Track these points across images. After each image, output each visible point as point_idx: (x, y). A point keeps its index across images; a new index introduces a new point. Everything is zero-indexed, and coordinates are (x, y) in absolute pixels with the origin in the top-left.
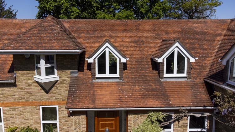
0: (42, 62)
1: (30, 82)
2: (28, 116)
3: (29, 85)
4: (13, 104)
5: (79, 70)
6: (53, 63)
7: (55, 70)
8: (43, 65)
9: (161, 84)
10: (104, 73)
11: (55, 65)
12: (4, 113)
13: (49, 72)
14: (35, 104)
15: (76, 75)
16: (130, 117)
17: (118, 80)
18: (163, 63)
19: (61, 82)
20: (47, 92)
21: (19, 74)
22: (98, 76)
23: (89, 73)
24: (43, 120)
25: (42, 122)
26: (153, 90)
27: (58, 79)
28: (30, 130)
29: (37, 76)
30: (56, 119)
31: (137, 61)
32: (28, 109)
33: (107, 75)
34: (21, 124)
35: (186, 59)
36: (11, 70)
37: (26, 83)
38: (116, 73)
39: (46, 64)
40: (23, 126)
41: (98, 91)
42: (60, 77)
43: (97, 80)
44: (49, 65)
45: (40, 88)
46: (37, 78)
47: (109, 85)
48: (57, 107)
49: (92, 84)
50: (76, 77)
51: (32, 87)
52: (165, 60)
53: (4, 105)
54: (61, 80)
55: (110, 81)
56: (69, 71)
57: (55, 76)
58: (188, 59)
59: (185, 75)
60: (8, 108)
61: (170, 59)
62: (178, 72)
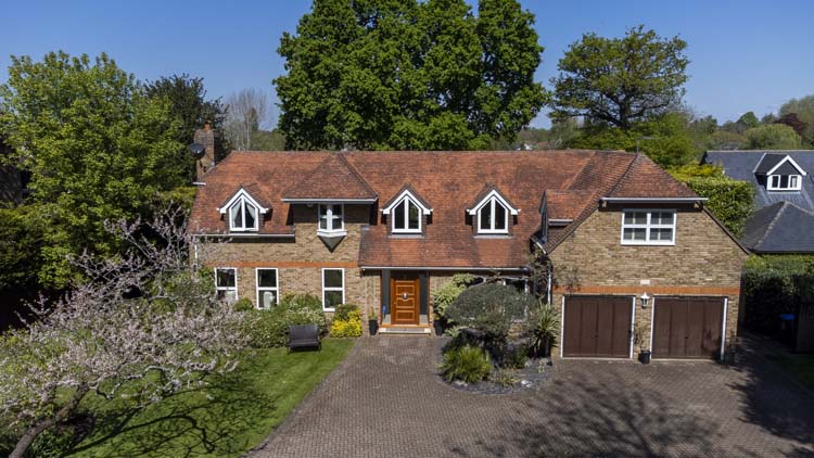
0: (329, 212)
1: (311, 237)
2: (307, 280)
3: (311, 241)
4: (291, 264)
6: (341, 214)
7: (343, 224)
8: (330, 216)
9: (473, 241)
10: (403, 227)
11: (342, 217)
12: (279, 276)
13: (336, 224)
14: (317, 265)
15: (367, 229)
16: (433, 280)
17: (420, 237)
18: (476, 216)
19: (349, 238)
20: (332, 250)
21: (299, 227)
22: (394, 230)
23: (384, 227)
24: (326, 286)
25: (324, 289)
26: (462, 249)
27: (345, 234)
28: (310, 297)
29: (320, 230)
30: (341, 286)
31: (447, 212)
32: (308, 271)
33: (406, 229)
34: (299, 289)
35: (507, 211)
36: (290, 222)
37: (307, 238)
38: (417, 227)
39: (333, 215)
40: (301, 292)
41: (395, 249)
42: (347, 232)
43: (394, 236)
44: (336, 217)
45: (323, 245)
46: (321, 232)
47: (409, 242)
48: (343, 270)
49: (388, 241)
50: (368, 232)
51: (314, 244)
52: (480, 211)
53: (280, 265)
54: (350, 235)
55: (410, 237)
56: (359, 225)
57: (341, 232)
58: (510, 211)
59: (506, 231)
60: (285, 269)
61: (486, 210)
62: (497, 227)
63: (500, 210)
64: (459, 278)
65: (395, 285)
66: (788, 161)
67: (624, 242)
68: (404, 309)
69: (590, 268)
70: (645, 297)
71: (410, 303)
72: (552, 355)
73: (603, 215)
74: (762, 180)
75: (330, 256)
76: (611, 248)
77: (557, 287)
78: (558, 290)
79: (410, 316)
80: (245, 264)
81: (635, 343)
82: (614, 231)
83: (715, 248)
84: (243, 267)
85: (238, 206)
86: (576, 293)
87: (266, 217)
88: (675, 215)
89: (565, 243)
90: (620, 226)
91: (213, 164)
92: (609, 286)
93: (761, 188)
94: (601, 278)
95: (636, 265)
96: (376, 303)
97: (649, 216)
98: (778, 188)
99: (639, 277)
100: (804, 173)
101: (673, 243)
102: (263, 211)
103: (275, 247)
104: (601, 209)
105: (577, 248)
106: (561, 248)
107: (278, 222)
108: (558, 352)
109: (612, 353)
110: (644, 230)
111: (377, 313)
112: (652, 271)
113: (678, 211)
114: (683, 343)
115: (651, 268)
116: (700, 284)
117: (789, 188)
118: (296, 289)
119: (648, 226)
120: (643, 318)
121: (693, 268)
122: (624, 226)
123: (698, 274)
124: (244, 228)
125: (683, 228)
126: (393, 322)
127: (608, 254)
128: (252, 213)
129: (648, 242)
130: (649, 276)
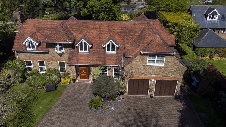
2: (54, 64)
4: (48, 60)
5: (72, 48)
6: (62, 45)
7: (63, 48)
8: (58, 47)
9: (105, 55)
11: (63, 46)
12: (45, 63)
13: (61, 49)
14: (57, 60)
15: (71, 50)
16: (91, 67)
17: (88, 53)
20: (61, 56)
21: (49, 49)
22: (80, 51)
23: (76, 50)
24: (60, 66)
25: (60, 67)
26: (101, 58)
28: (55, 69)
29: (56, 50)
31: (97, 44)
32: (54, 62)
34: (52, 67)
36: (47, 47)
37: (52, 52)
39: (59, 46)
40: (52, 68)
41: (80, 58)
47: (84, 55)
48: (65, 62)
49: (78, 54)
50: (71, 51)
51: (54, 54)
52: (107, 46)
53: (45, 60)
54: (66, 52)
55: (85, 53)
56: (68, 49)
57: (63, 51)
58: (116, 46)
59: (115, 52)
60: (46, 61)
61: (109, 46)
62: (112, 51)
63: (113, 46)
64: (100, 67)
65: (80, 68)
66: (215, 11)
67: (147, 64)
68: (84, 75)
69: (136, 72)
70: (153, 80)
71: (85, 73)
72: (125, 94)
73: (142, 56)
74: (206, 17)
75: (61, 58)
76: (143, 66)
77: (126, 77)
78: (127, 77)
79: (85, 77)
80: (33, 59)
81: (149, 92)
82: (145, 61)
83: (176, 67)
84: (33, 60)
85: (28, 42)
86: (132, 78)
87: (38, 46)
88: (165, 57)
89: (129, 64)
90: (147, 60)
91: (21, 24)
92: (142, 77)
93: (205, 19)
94: (140, 75)
95: (151, 71)
96: (75, 74)
97: (156, 57)
98: (210, 19)
99: (152, 74)
100: (219, 15)
101: (163, 65)
102: (37, 44)
103: (42, 55)
104: (141, 54)
105: (133, 66)
106: (128, 66)
107: (43, 47)
108: (126, 94)
109: (142, 94)
110: (155, 61)
111: (75, 76)
112: (156, 73)
113: (166, 56)
114: (163, 92)
115: (156, 72)
116: (171, 77)
117: (214, 19)
118: (51, 67)
119: (156, 60)
120: (152, 85)
121: (169, 72)
122: (148, 60)
123: (170, 74)
124: (31, 49)
125: (167, 61)
126: (80, 78)
127: (142, 68)
128: (33, 44)
129: (156, 64)
130: (155, 74)
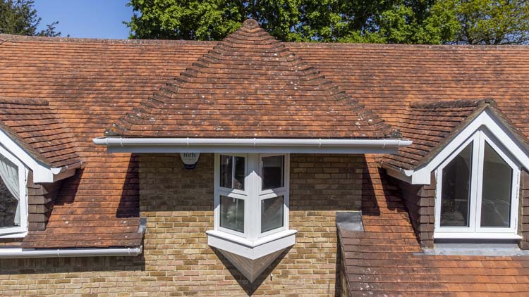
0: (253, 180)
1: (190, 252)
3: (190, 263)
10: (465, 222)
11: (285, 190)
13: (270, 217)
15: (356, 227)
17: (515, 251)
19: (301, 253)
22: (440, 232)
23: (401, 220)
27: (291, 241)
33: (475, 230)
36: (131, 206)
37: (178, 255)
38: (506, 224)
42: (298, 235)
43: (438, 250)
44: (270, 194)
45: (228, 273)
46: (221, 235)
50: (360, 236)
51: (199, 270)
55: (489, 251)
56: (331, 214)
57: (283, 236)
87: (61, 192)
102: (45, 175)
107: (94, 207)
